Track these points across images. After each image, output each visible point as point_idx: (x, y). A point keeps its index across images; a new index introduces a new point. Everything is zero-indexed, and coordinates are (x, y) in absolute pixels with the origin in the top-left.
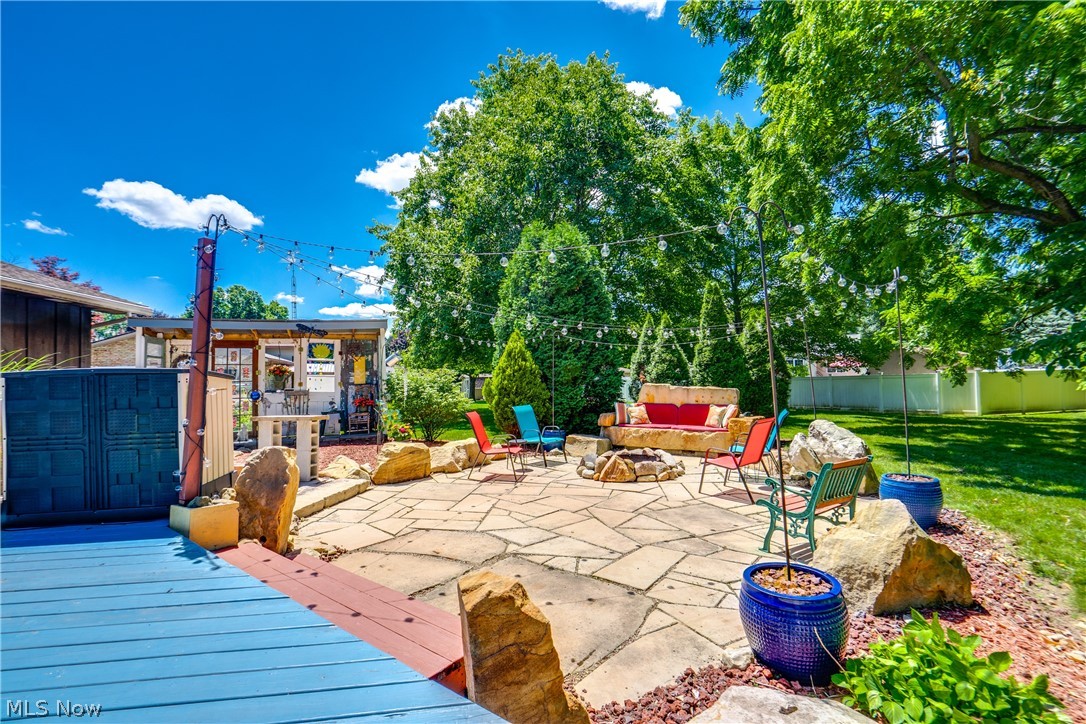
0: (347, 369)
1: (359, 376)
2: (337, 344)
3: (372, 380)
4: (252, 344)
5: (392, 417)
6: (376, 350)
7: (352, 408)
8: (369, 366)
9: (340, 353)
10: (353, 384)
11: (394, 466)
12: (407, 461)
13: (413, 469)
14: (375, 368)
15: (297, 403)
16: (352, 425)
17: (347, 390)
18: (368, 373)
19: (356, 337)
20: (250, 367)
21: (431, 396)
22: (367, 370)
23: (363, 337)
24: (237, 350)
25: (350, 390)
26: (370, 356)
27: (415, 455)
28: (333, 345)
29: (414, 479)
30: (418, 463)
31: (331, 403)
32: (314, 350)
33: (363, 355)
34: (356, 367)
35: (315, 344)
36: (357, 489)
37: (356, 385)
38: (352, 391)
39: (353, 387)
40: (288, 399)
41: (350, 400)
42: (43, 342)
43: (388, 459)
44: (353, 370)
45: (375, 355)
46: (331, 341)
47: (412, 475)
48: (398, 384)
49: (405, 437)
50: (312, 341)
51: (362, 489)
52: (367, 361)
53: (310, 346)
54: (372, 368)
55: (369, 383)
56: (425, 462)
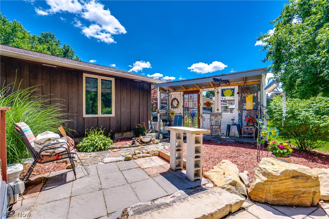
0: (242, 102)
1: (249, 105)
2: (236, 88)
3: (257, 107)
4: (197, 92)
5: (271, 133)
6: (259, 90)
7: (245, 123)
8: (255, 99)
9: (238, 93)
10: (245, 110)
11: (272, 188)
12: (289, 185)
13: (296, 195)
14: (259, 100)
15: (216, 119)
16: (244, 133)
17: (242, 113)
18: (254, 103)
19: (247, 84)
20: (197, 102)
21: (307, 118)
22: (254, 102)
23: (252, 83)
24: (192, 95)
25: (244, 113)
26: (256, 94)
27: (300, 180)
28: (234, 89)
29: (298, 206)
30: (303, 190)
31: (233, 120)
32: (224, 92)
33: (251, 93)
34: (247, 100)
35: (225, 90)
36: (228, 209)
37: (248, 110)
38: (245, 113)
39: (246, 111)
40: (212, 117)
41: (244, 118)
42: (136, 95)
43: (265, 179)
44: (245, 102)
45: (259, 93)
46: (232, 87)
47: (296, 201)
48: (276, 109)
49: (283, 153)
50: (223, 88)
51: (234, 209)
52: (254, 97)
53: (222, 90)
54: (257, 100)
55: (255, 109)
56: (313, 190)
